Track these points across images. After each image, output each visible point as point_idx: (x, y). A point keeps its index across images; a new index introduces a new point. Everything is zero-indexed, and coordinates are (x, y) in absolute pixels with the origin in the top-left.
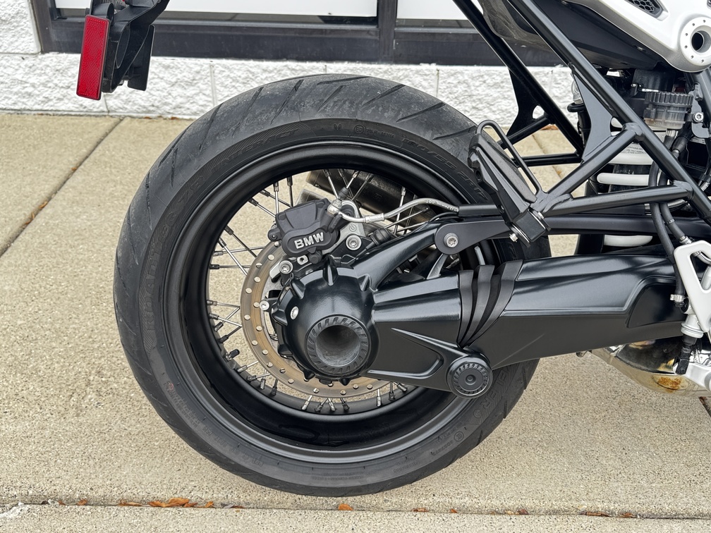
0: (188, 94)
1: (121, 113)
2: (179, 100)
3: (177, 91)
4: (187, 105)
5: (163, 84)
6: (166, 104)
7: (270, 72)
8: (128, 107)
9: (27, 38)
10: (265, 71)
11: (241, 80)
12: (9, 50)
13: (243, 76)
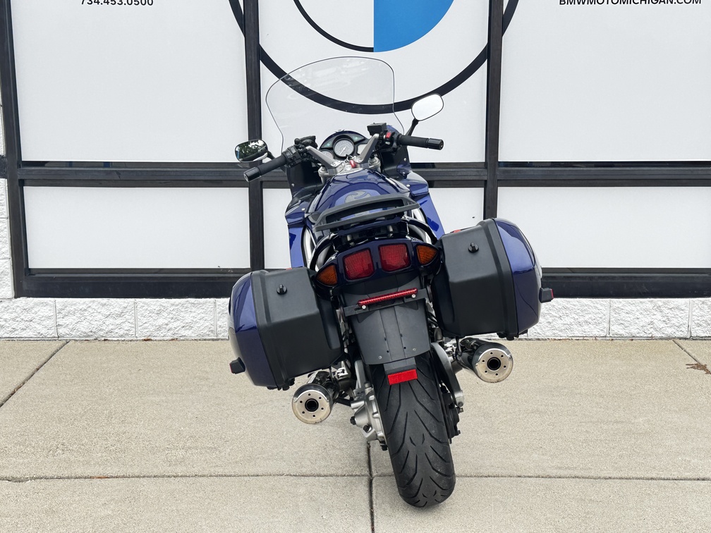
0: (117, 323)
1: (68, 338)
2: (111, 327)
3: (110, 320)
4: (116, 331)
5: (100, 316)
6: (101, 330)
7: (177, 305)
8: (74, 334)
9: (6, 288)
10: (173, 305)
11: (156, 312)
13: (157, 309)
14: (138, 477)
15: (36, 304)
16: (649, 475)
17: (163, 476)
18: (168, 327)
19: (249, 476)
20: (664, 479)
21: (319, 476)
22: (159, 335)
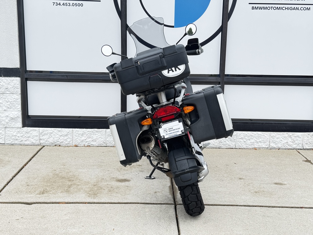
1: (44, 145)
4: (64, 142)
7: (90, 132)
8: (47, 143)
9: (19, 123)
13: (82, 133)
14: (79, 203)
15: (31, 130)
17: (89, 203)
18: (86, 141)
19: (125, 203)
21: (154, 204)
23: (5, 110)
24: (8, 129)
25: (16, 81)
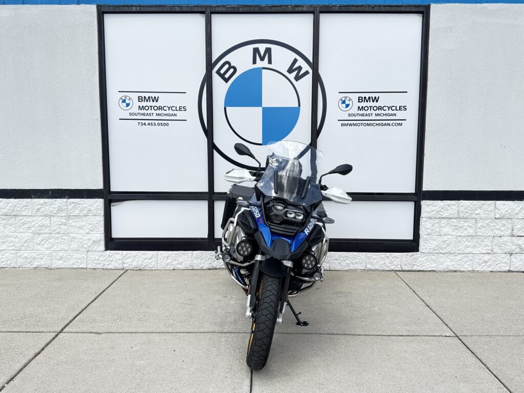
0: (149, 262)
1: (127, 268)
2: (146, 264)
3: (146, 261)
4: (149, 265)
5: (142, 259)
6: (142, 265)
8: (130, 267)
9: (101, 247)
10: (174, 254)
11: (166, 257)
12: (96, 250)
14: (152, 333)
15: (114, 254)
16: (378, 334)
17: (163, 333)
18: (172, 264)
19: (200, 333)
20: (384, 336)
21: (231, 333)
22: (168, 267)
23: (87, 233)
24: (90, 253)
25: (99, 203)
